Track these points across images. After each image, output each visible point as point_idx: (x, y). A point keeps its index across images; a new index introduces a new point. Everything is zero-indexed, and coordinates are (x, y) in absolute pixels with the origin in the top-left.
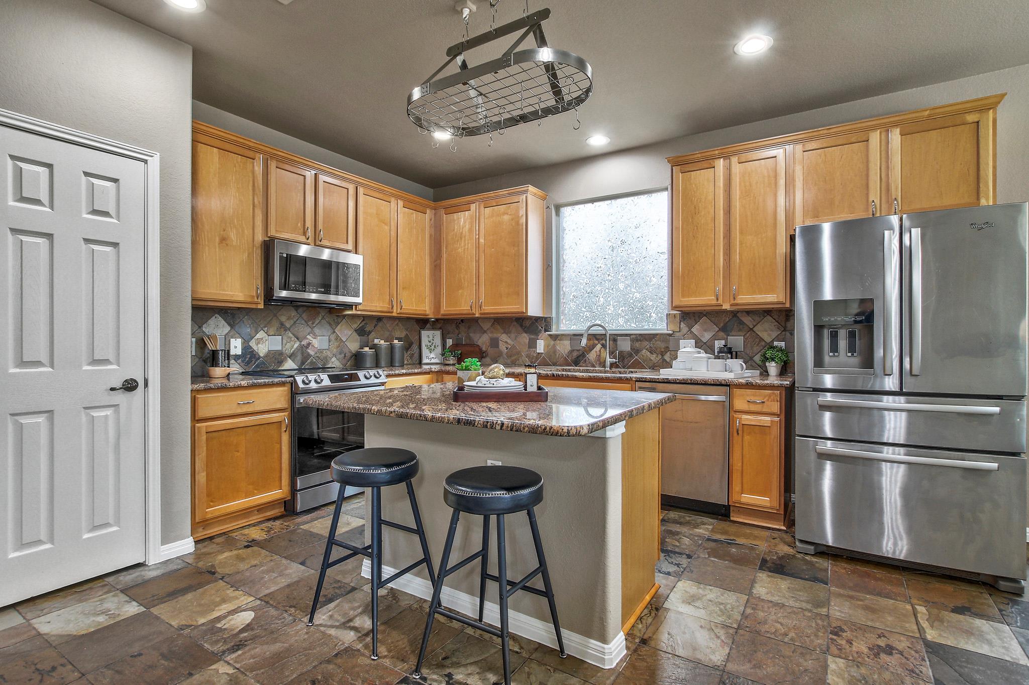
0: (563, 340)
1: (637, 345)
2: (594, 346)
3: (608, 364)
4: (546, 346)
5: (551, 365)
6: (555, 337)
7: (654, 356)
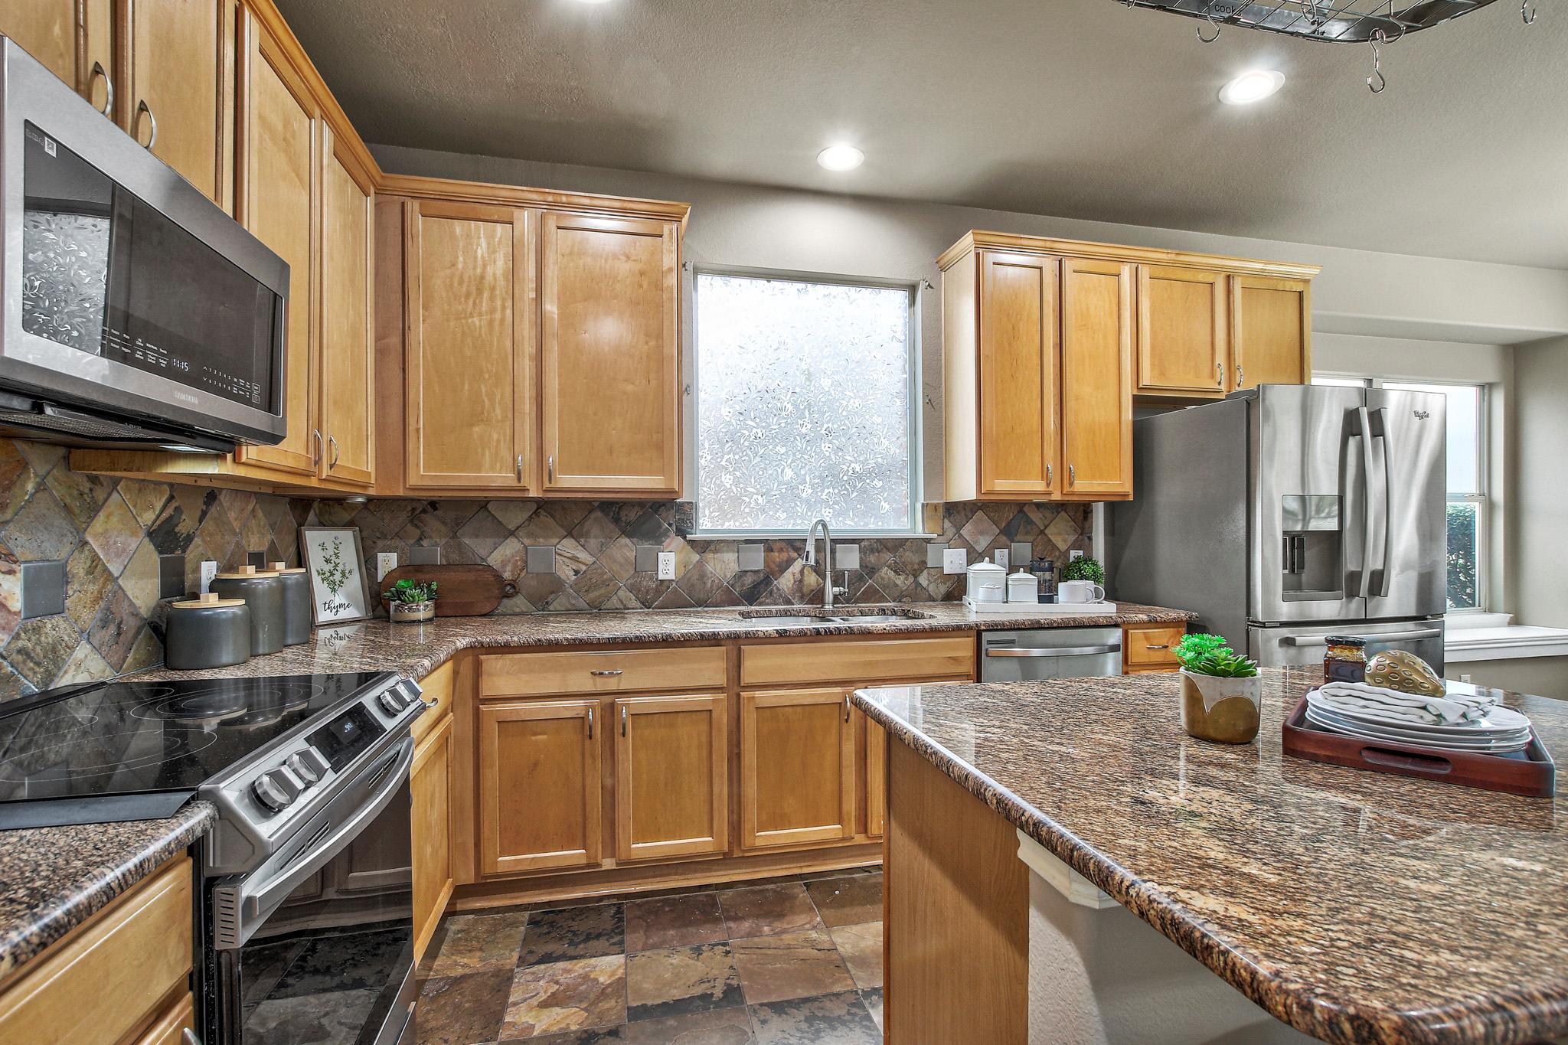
0: (722, 552)
1: (872, 559)
2: (789, 563)
3: (829, 597)
4: (682, 564)
5: (692, 606)
6: (703, 547)
7: (902, 578)
